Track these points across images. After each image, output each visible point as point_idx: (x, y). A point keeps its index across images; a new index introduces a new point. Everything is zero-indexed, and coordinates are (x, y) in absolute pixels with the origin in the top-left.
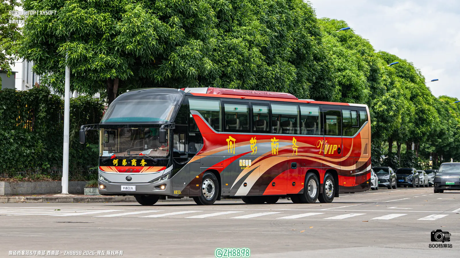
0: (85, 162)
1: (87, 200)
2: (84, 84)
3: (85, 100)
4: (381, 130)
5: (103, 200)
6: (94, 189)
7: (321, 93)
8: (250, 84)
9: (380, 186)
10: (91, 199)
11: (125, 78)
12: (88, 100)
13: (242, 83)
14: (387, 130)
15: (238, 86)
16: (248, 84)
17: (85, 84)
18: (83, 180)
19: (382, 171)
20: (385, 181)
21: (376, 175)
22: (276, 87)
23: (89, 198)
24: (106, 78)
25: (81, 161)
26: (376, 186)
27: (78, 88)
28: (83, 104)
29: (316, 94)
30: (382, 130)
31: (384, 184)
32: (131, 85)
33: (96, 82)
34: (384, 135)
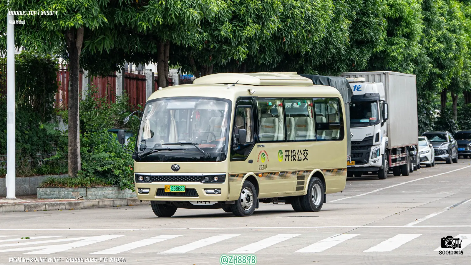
0: (33, 148)
1: (44, 206)
2: (35, 37)
3: (31, 56)
4: (435, 79)
5: (67, 207)
6: (52, 189)
7: (364, 35)
8: (272, 28)
9: (437, 159)
10: (50, 205)
11: (96, 27)
12: (35, 57)
13: (261, 28)
14: (443, 79)
15: (256, 33)
16: (268, 28)
17: (37, 36)
18: (32, 175)
19: (436, 138)
20: (442, 152)
21: (431, 145)
22: (306, 30)
23: (47, 204)
24: (68, 28)
25: (28, 146)
26: (432, 162)
27: (27, 42)
28: (28, 62)
29: (358, 35)
30: (437, 79)
31: (441, 156)
32: (102, 37)
33: (53, 32)
34: (439, 85)
